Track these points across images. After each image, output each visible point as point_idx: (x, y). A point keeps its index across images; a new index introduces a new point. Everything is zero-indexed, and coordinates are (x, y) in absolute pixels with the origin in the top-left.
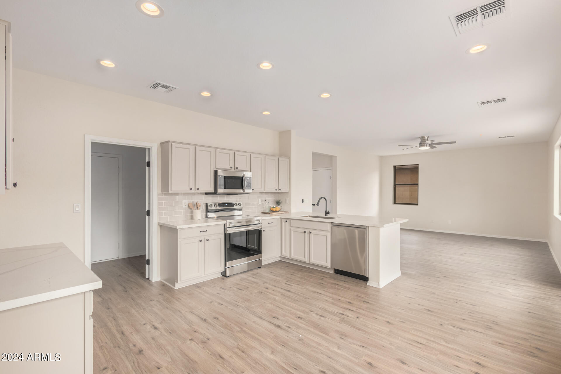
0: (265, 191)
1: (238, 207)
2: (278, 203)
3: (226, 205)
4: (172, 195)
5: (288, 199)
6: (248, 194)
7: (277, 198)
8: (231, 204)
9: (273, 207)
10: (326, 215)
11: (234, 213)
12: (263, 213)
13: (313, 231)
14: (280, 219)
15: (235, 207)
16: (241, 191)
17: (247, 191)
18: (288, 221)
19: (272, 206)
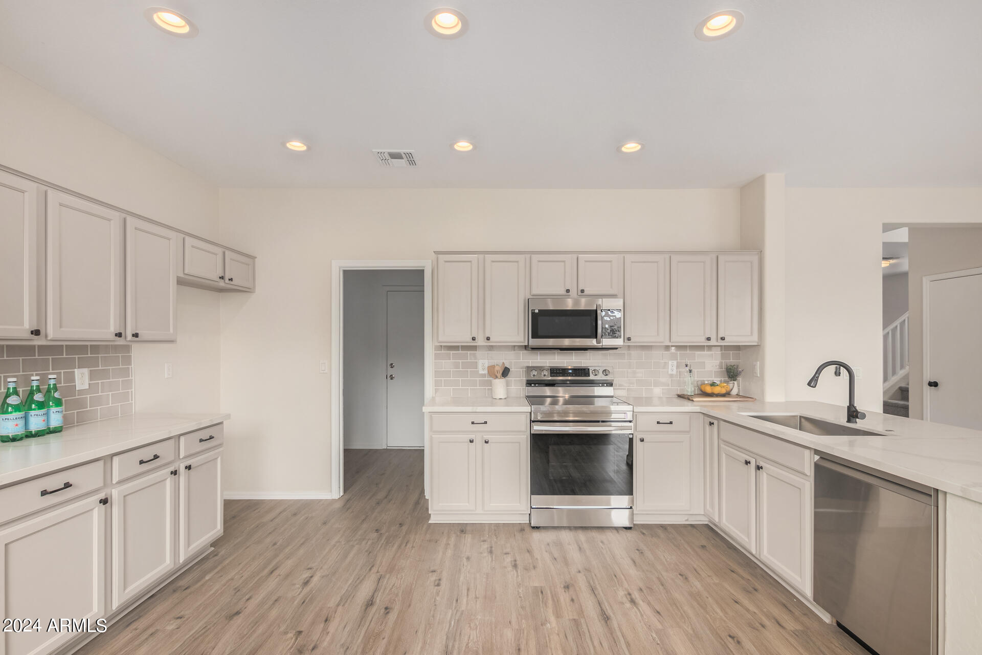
0: (670, 341)
1: (601, 377)
2: (732, 373)
3: (571, 371)
4: (459, 351)
5: (758, 363)
6: (616, 349)
7: (732, 361)
8: (584, 372)
9: (713, 384)
10: (849, 421)
11: (594, 391)
12: (680, 396)
13: (768, 466)
14: (702, 416)
15: (592, 377)
16: (593, 342)
17: (607, 342)
18: (716, 422)
19: (707, 380)
